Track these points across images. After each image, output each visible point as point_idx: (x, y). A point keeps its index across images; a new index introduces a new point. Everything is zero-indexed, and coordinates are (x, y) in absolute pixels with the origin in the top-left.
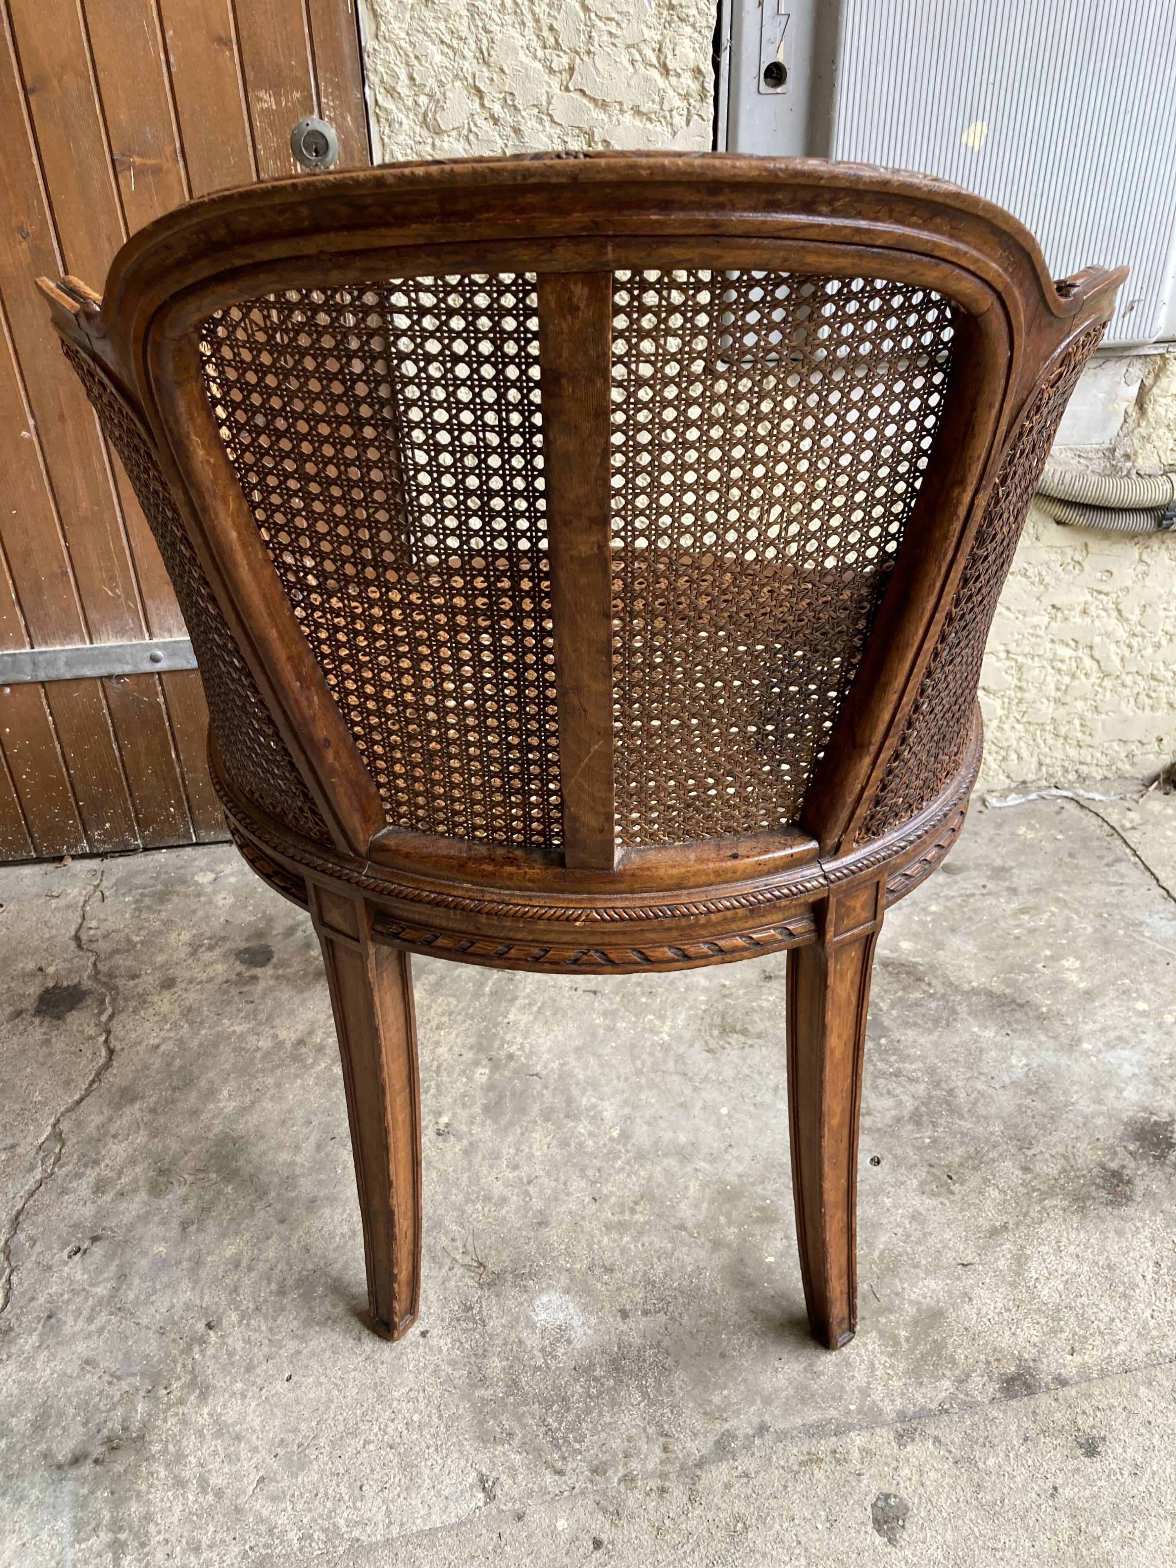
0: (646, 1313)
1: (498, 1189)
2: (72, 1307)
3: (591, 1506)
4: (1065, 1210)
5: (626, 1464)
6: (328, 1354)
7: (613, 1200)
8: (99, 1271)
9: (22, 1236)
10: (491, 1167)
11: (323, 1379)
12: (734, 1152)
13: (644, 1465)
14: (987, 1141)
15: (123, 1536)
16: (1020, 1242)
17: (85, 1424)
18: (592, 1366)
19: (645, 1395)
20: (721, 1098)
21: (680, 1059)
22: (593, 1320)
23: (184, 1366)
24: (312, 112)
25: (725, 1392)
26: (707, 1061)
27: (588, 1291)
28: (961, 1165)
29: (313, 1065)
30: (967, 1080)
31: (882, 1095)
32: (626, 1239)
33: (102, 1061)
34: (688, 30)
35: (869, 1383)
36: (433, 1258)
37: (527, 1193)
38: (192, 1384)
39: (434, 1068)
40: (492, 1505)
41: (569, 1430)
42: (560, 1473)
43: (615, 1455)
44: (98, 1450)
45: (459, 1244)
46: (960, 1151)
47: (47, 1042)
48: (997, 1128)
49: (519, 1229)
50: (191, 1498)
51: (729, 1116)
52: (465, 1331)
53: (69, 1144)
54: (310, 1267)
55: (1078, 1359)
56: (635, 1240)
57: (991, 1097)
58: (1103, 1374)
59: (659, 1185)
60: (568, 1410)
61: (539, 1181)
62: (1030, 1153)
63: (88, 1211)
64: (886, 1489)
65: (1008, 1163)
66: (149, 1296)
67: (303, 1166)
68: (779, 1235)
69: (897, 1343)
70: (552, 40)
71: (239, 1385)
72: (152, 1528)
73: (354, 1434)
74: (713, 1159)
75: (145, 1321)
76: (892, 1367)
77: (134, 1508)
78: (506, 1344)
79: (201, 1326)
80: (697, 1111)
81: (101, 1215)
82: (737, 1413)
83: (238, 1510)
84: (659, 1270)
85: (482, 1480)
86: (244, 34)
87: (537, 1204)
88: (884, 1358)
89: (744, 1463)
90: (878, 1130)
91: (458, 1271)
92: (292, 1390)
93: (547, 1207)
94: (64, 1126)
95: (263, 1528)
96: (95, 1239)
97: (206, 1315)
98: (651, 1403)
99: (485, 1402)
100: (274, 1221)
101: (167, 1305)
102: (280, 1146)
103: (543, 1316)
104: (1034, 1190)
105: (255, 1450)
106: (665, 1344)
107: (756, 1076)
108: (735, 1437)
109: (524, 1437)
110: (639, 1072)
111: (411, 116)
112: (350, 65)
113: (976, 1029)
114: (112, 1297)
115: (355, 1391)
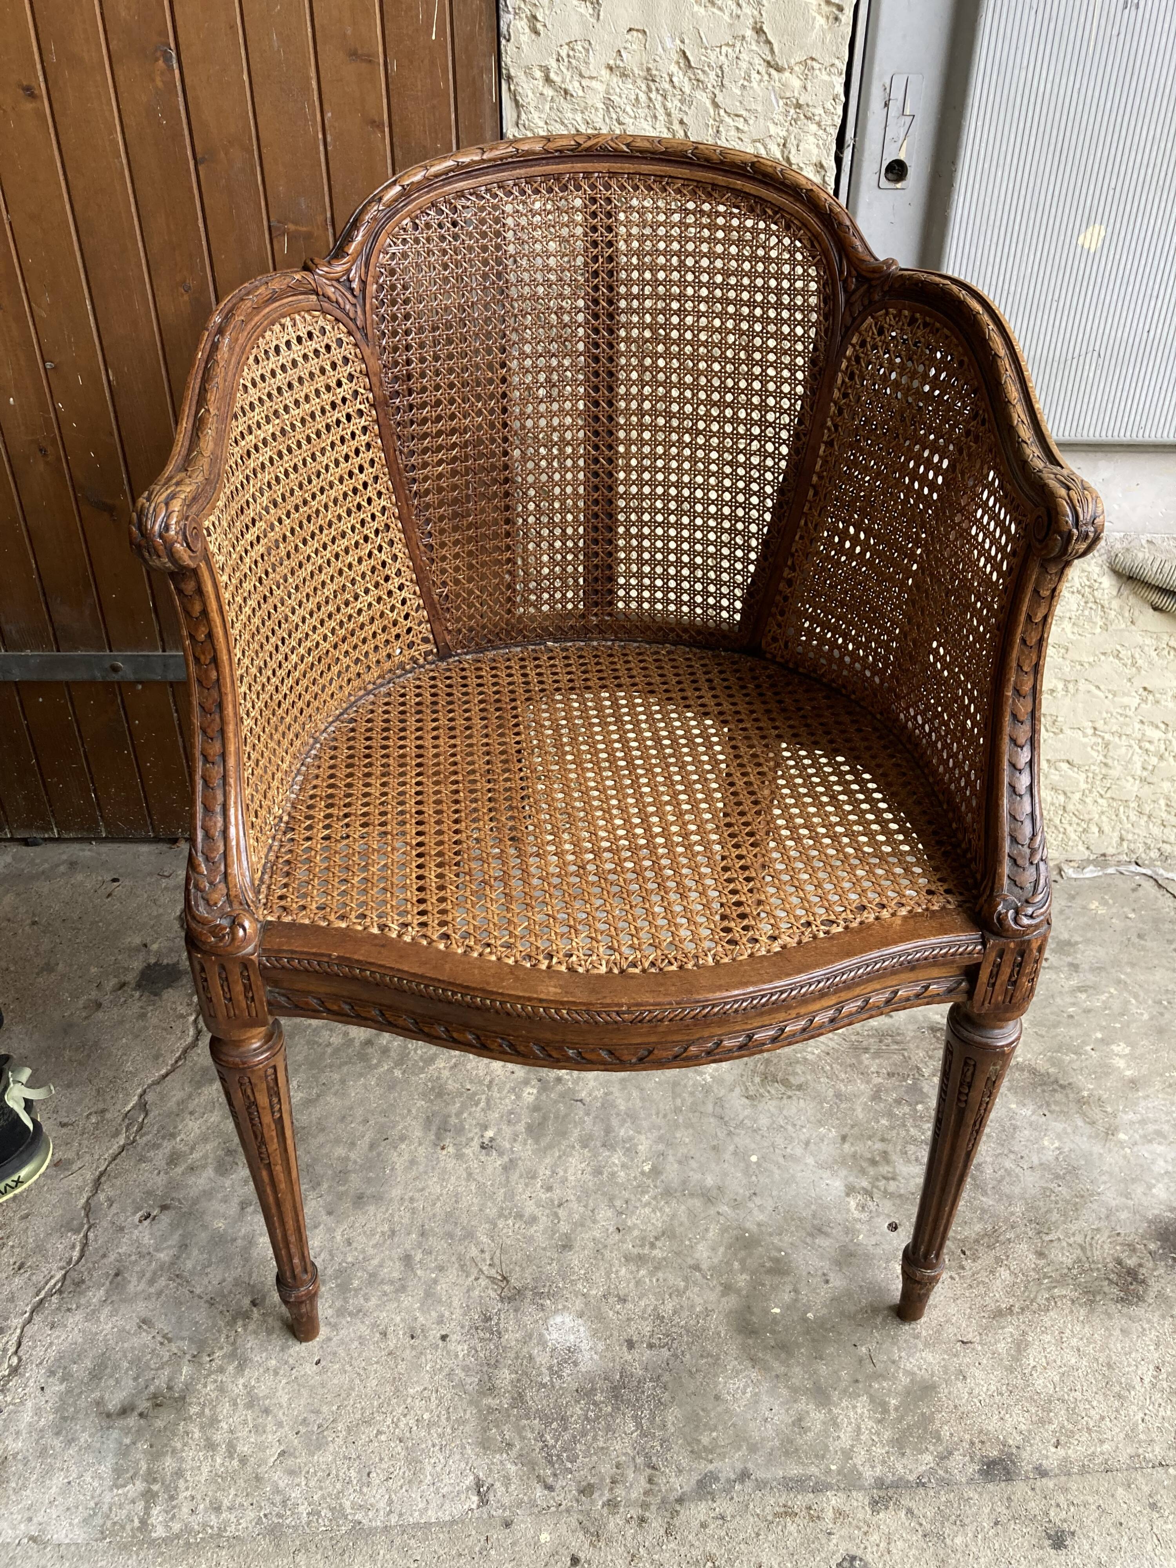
0: (651, 1346)
1: (530, 1208)
2: (137, 1268)
3: (574, 1524)
4: (1073, 1302)
5: (611, 1489)
6: (356, 1343)
7: (636, 1233)
8: (164, 1238)
9: (102, 1196)
10: (526, 1185)
11: (347, 1367)
12: (758, 1200)
13: (628, 1493)
14: (1006, 1220)
15: (155, 1487)
16: (1023, 1327)
17: (135, 1379)
18: (593, 1390)
19: (639, 1426)
20: (753, 1146)
21: (719, 1102)
22: (601, 1346)
23: (228, 1337)
25: (714, 1434)
26: (744, 1107)
27: (600, 1317)
28: (977, 1241)
29: (376, 1066)
30: (997, 1156)
31: (909, 1161)
32: (642, 1272)
33: (189, 1040)
34: (813, 128)
35: (852, 1446)
36: (462, 1266)
37: (556, 1215)
38: (232, 1355)
39: (486, 1082)
40: (484, 1509)
41: (564, 1449)
42: (550, 1488)
43: (602, 1479)
44: (144, 1405)
45: (487, 1256)
46: (978, 1227)
47: (143, 1016)
48: (1019, 1209)
49: (544, 1249)
50: (219, 1460)
51: (758, 1164)
52: (481, 1340)
53: (151, 1115)
54: (350, 1259)
55: (1061, 1452)
56: (651, 1274)
57: (1017, 1176)
58: (1084, 1471)
59: (681, 1224)
60: (566, 1429)
61: (571, 1205)
62: (1047, 1238)
63: (160, 1180)
64: (854, 1551)
65: (1024, 1246)
66: (205, 1267)
67: (355, 1162)
68: (789, 1287)
69: (886, 1411)
70: (682, 133)
71: (274, 1362)
72: (181, 1484)
73: (368, 1423)
74: (736, 1204)
75: (198, 1291)
76: (878, 1434)
77: (169, 1463)
78: (517, 1358)
79: (246, 1302)
80: (727, 1156)
81: (173, 1186)
82: (722, 1456)
83: (258, 1478)
84: (669, 1306)
85: (479, 1484)
86: (395, 118)
87: (564, 1227)
88: (871, 1424)
89: (722, 1506)
90: (901, 1196)
91: (483, 1282)
92: (319, 1373)
93: (573, 1231)
94: (150, 1097)
95: (278, 1499)
96: (164, 1208)
97: (252, 1293)
98: (644, 1435)
99: (491, 1410)
100: (323, 1213)
101: (219, 1278)
102: (337, 1141)
103: (555, 1336)
104: (1045, 1277)
105: (280, 1425)
106: (664, 1379)
107: (789, 1127)
108: (717, 1479)
109: (521, 1449)
110: (677, 1110)
113: (1013, 1106)
114: (173, 1264)
115: (375, 1382)
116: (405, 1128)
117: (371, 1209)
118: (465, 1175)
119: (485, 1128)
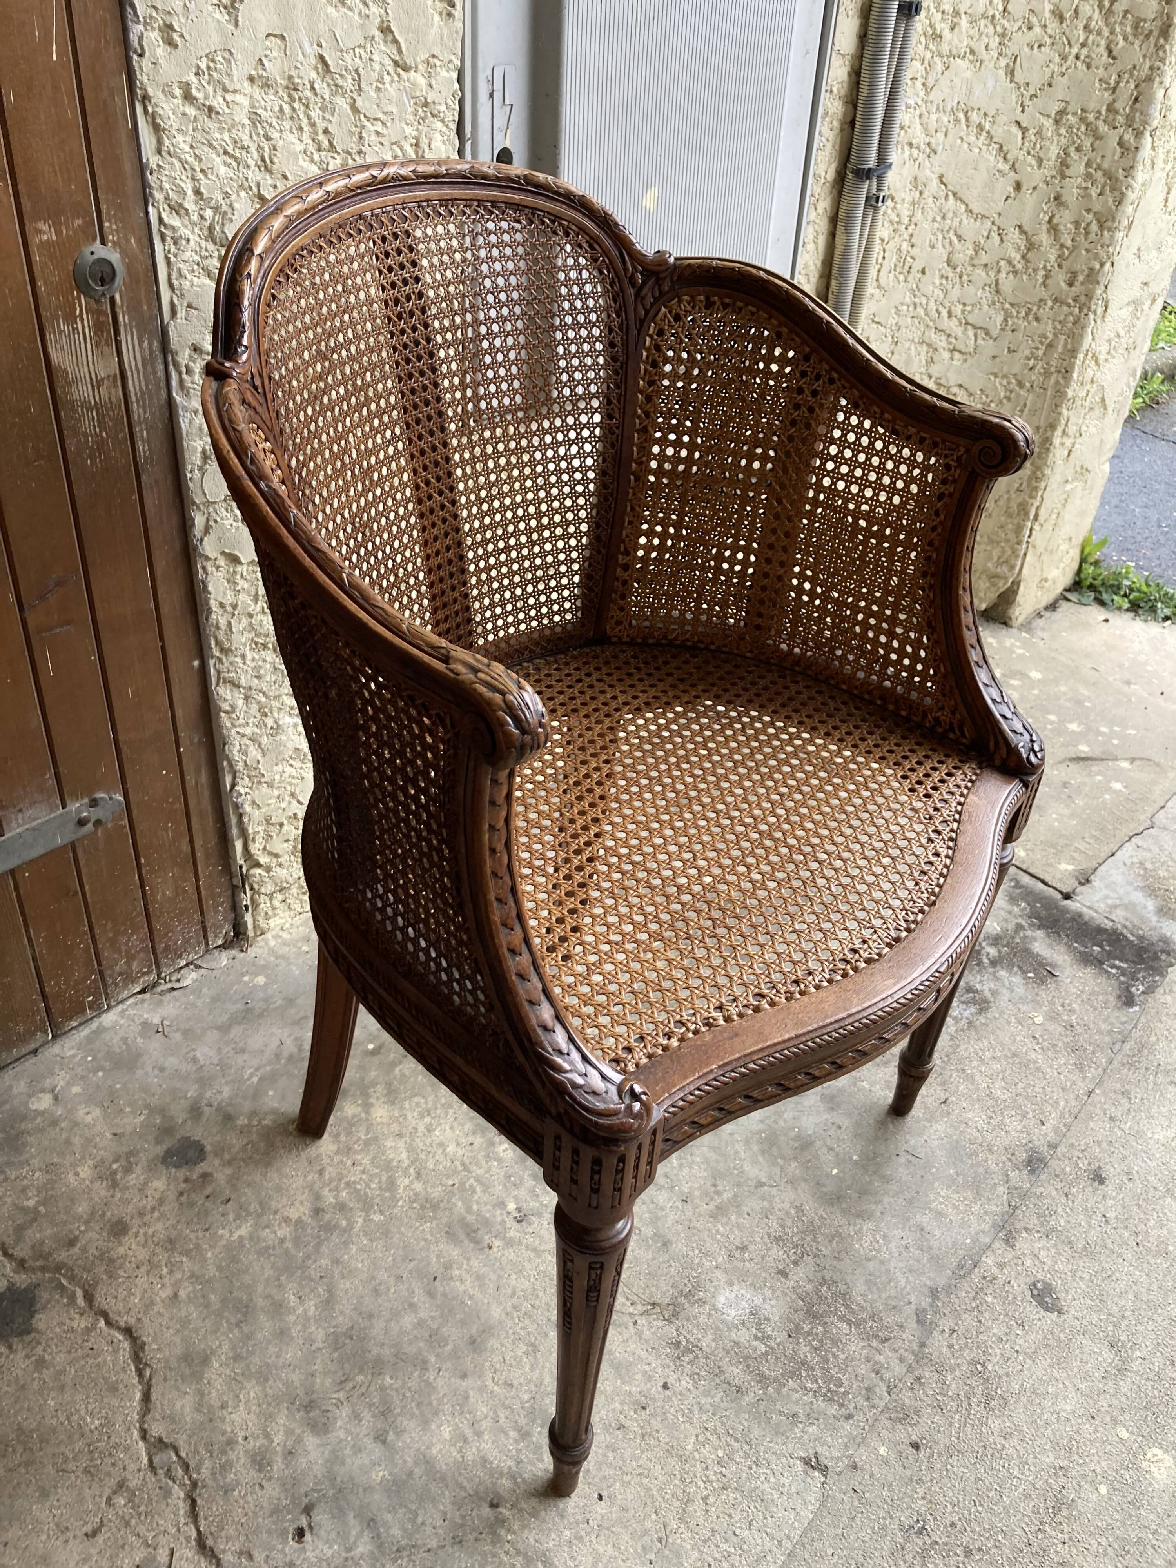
0: (796, 1263)
3: (888, 1423)
4: (963, 1030)
5: (882, 1379)
6: (610, 1455)
7: (697, 1193)
8: (343, 1535)
9: (229, 1558)
11: (627, 1478)
13: (892, 1370)
18: (797, 1326)
19: (848, 1322)
22: (768, 1293)
23: (507, 1553)
24: (95, 239)
25: (892, 1284)
27: (744, 1273)
29: (351, 1226)
32: (733, 1217)
33: (126, 1345)
34: (439, 125)
35: (961, 1219)
39: (460, 1168)
40: (830, 1474)
41: (827, 1382)
42: (849, 1416)
43: (869, 1378)
47: (41, 1363)
49: (654, 1259)
52: (691, 1362)
53: (182, 1444)
54: (526, 1397)
55: (1048, 1125)
56: (739, 1213)
58: (1068, 1127)
59: (717, 1161)
60: (813, 1369)
63: (272, 1490)
64: (1029, 1280)
66: (413, 1521)
67: (433, 1318)
68: (824, 1150)
70: (326, 143)
71: (567, 1532)
73: (689, 1500)
75: (433, 1543)
76: (965, 1198)
78: (728, 1352)
79: (486, 1511)
81: (290, 1484)
82: (911, 1294)
84: (776, 1226)
85: (807, 1462)
86: (17, 160)
87: (649, 1230)
88: (956, 1196)
89: (946, 1324)
91: (642, 1321)
92: (612, 1504)
93: (659, 1228)
94: (156, 1429)
96: (308, 1510)
97: (481, 1499)
98: (858, 1326)
99: (755, 1405)
100: (459, 1381)
101: (438, 1516)
102: (396, 1315)
103: (733, 1313)
106: (827, 1277)
108: (924, 1310)
109: (804, 1410)
111: (197, 230)
112: (132, 184)
114: (380, 1546)
115: (658, 1467)
116: (438, 1256)
117: (493, 1343)
118: (532, 1255)
119: (502, 1205)
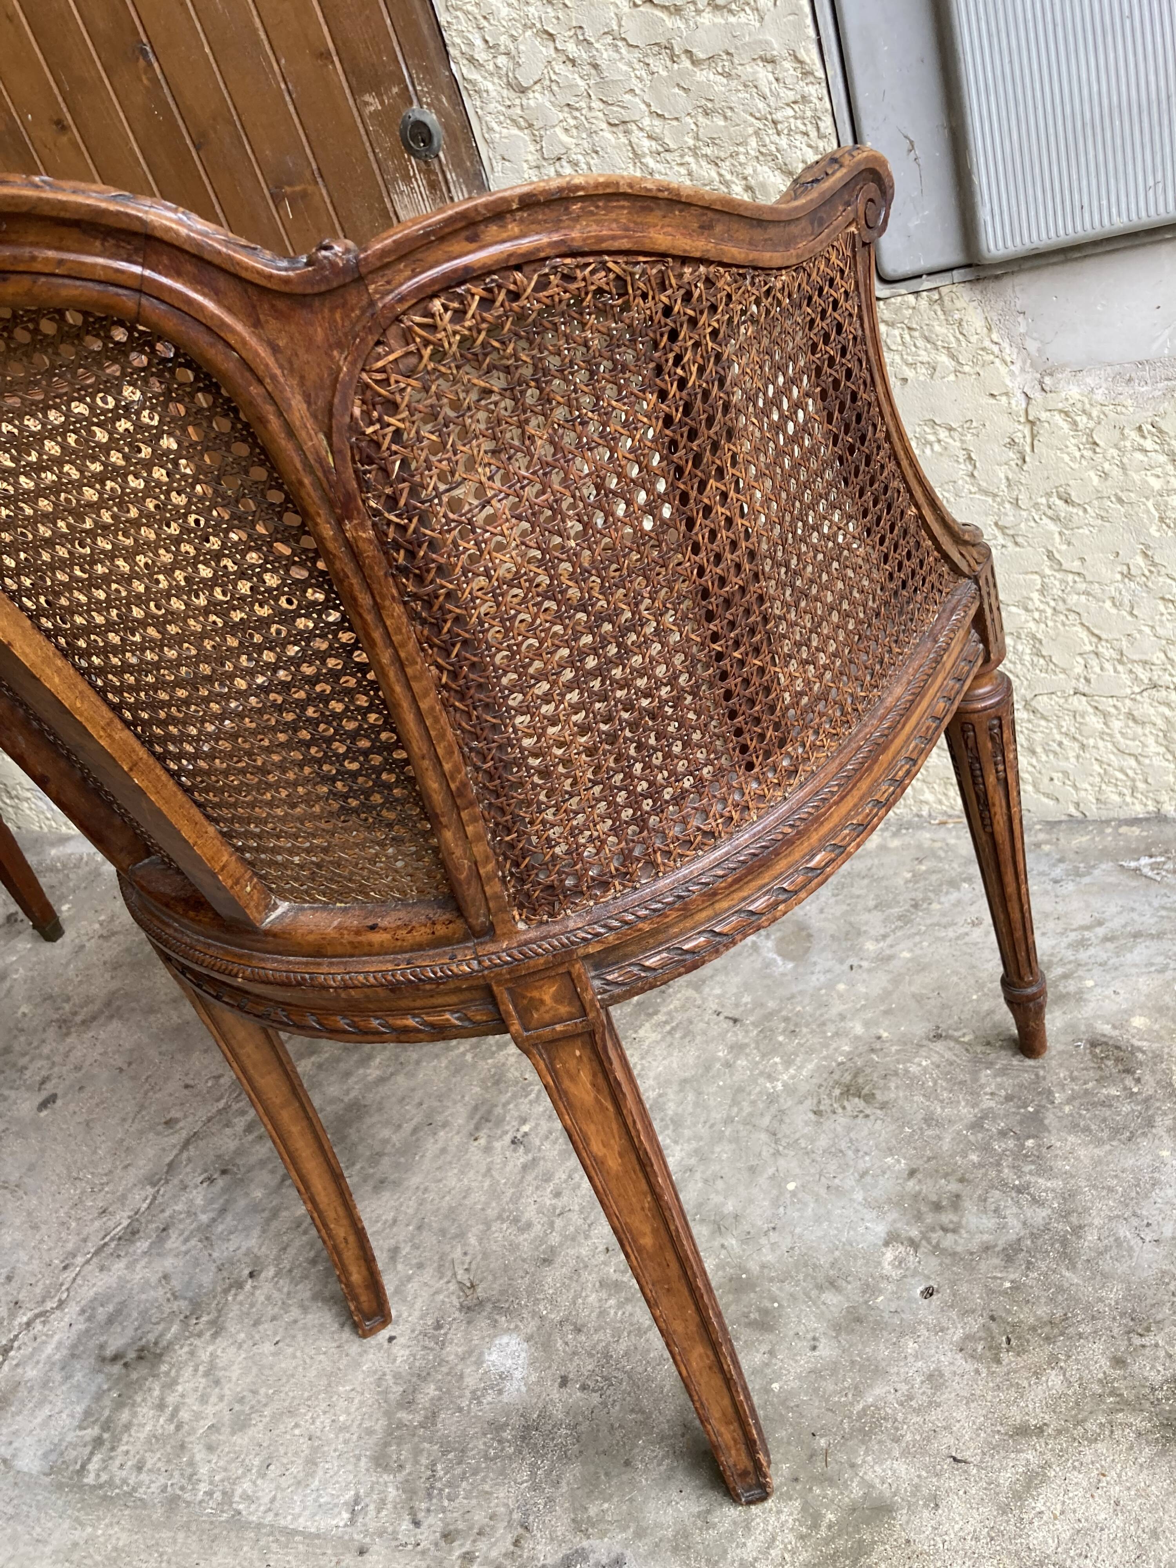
0: (584, 1388)
1: (530, 1213)
2: (181, 1227)
4: (1139, 1434)
5: (474, 1541)
6: (315, 1331)
8: (212, 1201)
9: (185, 1155)
10: (537, 1188)
11: (299, 1354)
12: (774, 1236)
13: (489, 1549)
14: (1088, 1307)
15: (106, 1436)
16: (1048, 1456)
17: (136, 1329)
18: (505, 1425)
19: (533, 1475)
20: (798, 1171)
21: (781, 1115)
22: (533, 1378)
23: (218, 1304)
24: (411, 103)
25: (606, 1505)
26: (807, 1123)
27: (547, 1346)
28: (1033, 1329)
30: (1110, 1219)
31: (985, 1211)
32: (612, 1302)
35: (756, 1560)
36: (440, 1266)
37: (552, 1224)
38: (213, 1323)
40: (349, 1530)
41: (449, 1484)
42: (417, 1524)
43: (471, 1528)
44: (131, 1355)
45: (468, 1259)
46: (1042, 1311)
48: (1113, 1293)
49: (524, 1260)
50: (162, 1421)
51: (794, 1194)
52: (425, 1348)
56: (620, 1305)
57: (1130, 1249)
60: (459, 1463)
61: (570, 1215)
62: (1137, 1341)
63: (233, 1146)
65: (1099, 1347)
66: (231, 1233)
67: (394, 1145)
68: (765, 1348)
69: (815, 1526)
71: (242, 1335)
72: (125, 1438)
73: (292, 1414)
74: (748, 1238)
75: (215, 1255)
76: (793, 1552)
77: (125, 1416)
78: (448, 1374)
79: (246, 1272)
80: (763, 1180)
81: (238, 1152)
82: (603, 1534)
83: (182, 1447)
84: (622, 1346)
85: (356, 1501)
87: (555, 1239)
88: (791, 1537)
90: (955, 1254)
91: (453, 1287)
92: (274, 1354)
93: (561, 1244)
95: (189, 1470)
96: (224, 1172)
97: (255, 1264)
98: (533, 1488)
99: (401, 1425)
101: (236, 1245)
102: (388, 1122)
103: (494, 1357)
104: (1112, 1393)
105: (221, 1398)
106: (582, 1428)
107: (850, 1153)
108: (586, 1559)
109: (409, 1474)
110: (728, 1121)
111: (496, 80)
113: (1165, 1153)
114: (208, 1226)
115: (314, 1373)
116: (452, 1114)
117: (386, 1195)
118: (483, 1170)
119: (524, 1121)
